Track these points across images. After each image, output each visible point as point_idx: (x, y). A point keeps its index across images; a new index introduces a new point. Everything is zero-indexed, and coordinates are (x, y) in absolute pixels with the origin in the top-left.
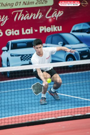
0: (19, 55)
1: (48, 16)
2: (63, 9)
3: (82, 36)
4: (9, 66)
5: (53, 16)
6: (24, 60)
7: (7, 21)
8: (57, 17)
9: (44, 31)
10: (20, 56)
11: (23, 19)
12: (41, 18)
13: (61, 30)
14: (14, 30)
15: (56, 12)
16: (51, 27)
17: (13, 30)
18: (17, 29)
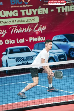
0: (14, 58)
1: (35, 30)
2: (46, 25)
3: (59, 44)
4: (8, 66)
5: (39, 30)
6: (18, 62)
7: (6, 34)
8: (42, 31)
9: (32, 40)
10: (16, 59)
11: (18, 33)
12: (30, 32)
13: (45, 39)
14: (11, 40)
15: (41, 27)
16: (37, 38)
17: (10, 40)
18: (13, 40)
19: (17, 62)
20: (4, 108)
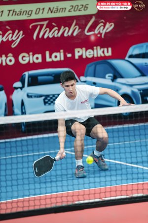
0: (41, 96)
1: (89, 31)
2: (113, 20)
3: (144, 64)
4: (25, 114)
5: (96, 32)
6: (50, 104)
7: (21, 40)
8: (103, 32)
9: (82, 55)
10: (43, 98)
11: (48, 37)
12: (77, 35)
13: (110, 54)
14: (33, 55)
15: (102, 24)
16: (93, 49)
17: (31, 53)
18: (38, 53)
19: (47, 104)
20: (28, 205)
